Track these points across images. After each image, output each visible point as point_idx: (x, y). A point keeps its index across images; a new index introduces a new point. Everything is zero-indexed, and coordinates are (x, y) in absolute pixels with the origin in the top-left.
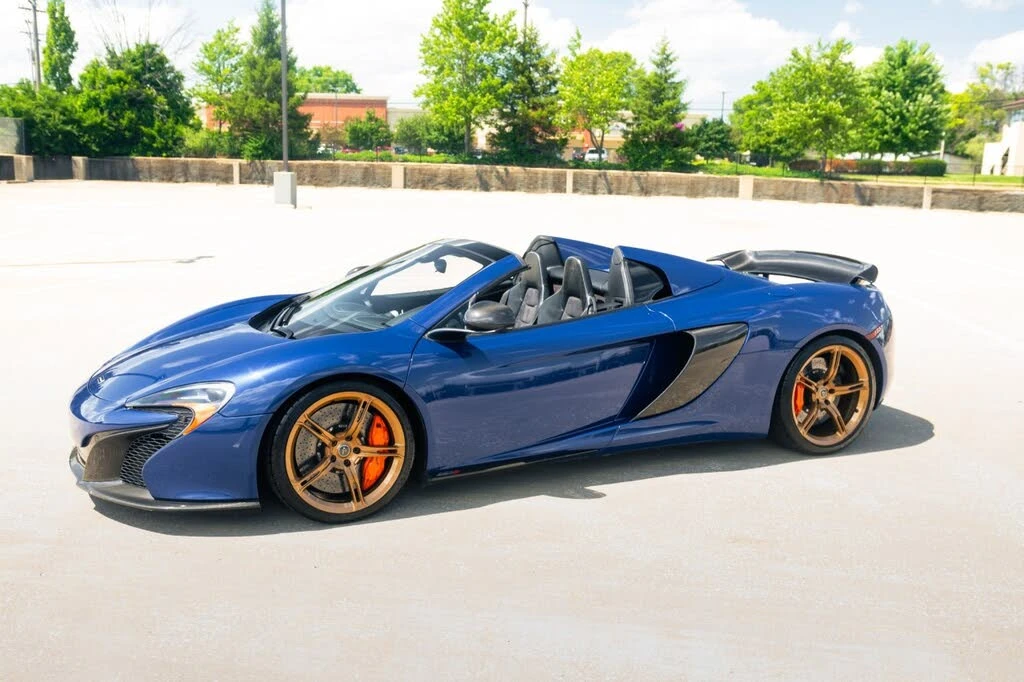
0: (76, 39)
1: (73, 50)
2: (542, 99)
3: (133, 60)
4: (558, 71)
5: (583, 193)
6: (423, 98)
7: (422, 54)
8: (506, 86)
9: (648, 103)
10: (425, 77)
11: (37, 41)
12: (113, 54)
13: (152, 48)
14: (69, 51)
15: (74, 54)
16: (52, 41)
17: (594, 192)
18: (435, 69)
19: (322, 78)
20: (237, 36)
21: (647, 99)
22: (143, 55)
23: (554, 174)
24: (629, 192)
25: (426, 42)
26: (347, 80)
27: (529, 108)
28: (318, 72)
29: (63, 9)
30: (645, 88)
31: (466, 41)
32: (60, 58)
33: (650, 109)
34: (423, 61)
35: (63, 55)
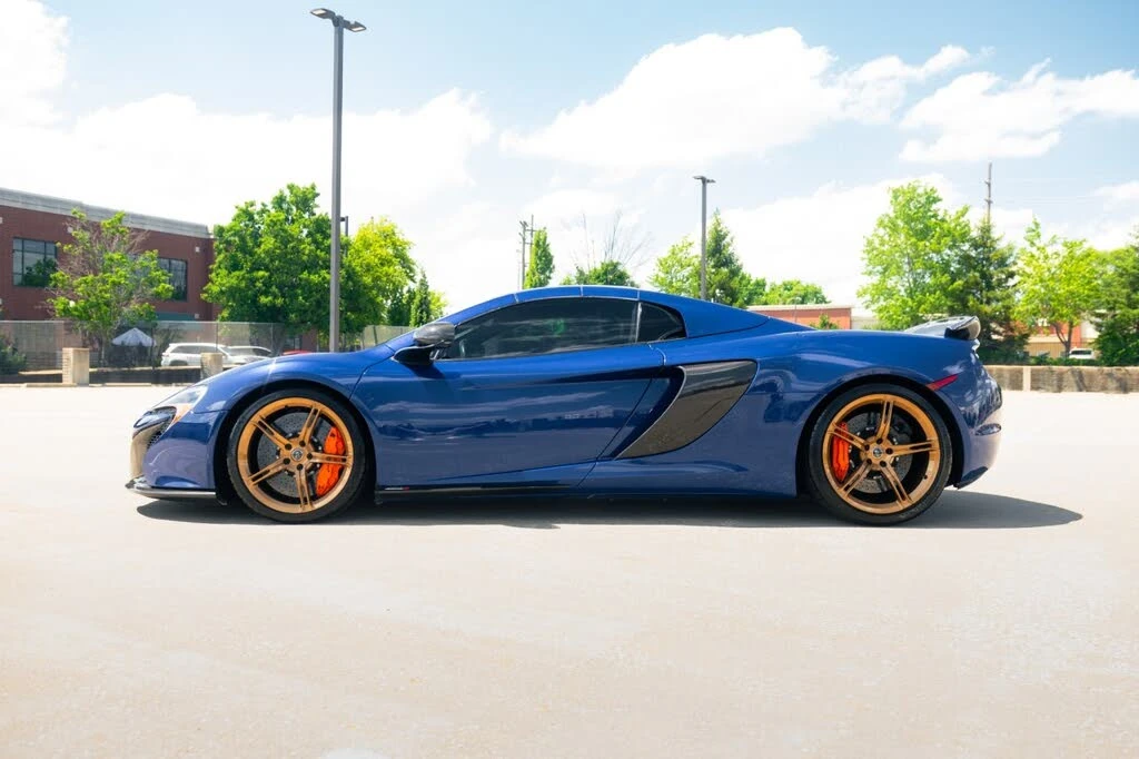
0: (555, 262)
1: (551, 272)
2: (998, 293)
3: (598, 277)
4: (1015, 263)
5: (1048, 391)
6: (868, 297)
7: (865, 256)
8: (956, 284)
9: (1125, 291)
10: (869, 278)
11: (524, 266)
12: (581, 273)
13: (615, 266)
14: (547, 273)
15: (552, 275)
16: (535, 266)
17: (1060, 389)
18: (879, 268)
19: (792, 292)
20: (690, 249)
21: (1124, 288)
22: (605, 273)
23: (1010, 371)
24: (1104, 389)
25: (870, 243)
26: (816, 293)
27: (981, 303)
28: (788, 287)
29: (545, 239)
30: (1121, 275)
31: (913, 240)
32: (540, 280)
33: (1128, 297)
34: (866, 261)
35: (542, 277)
